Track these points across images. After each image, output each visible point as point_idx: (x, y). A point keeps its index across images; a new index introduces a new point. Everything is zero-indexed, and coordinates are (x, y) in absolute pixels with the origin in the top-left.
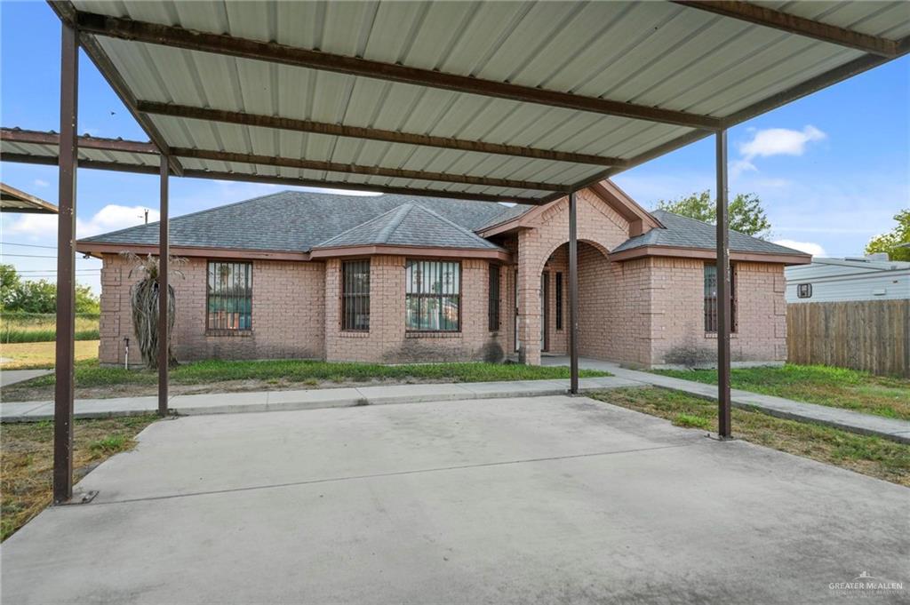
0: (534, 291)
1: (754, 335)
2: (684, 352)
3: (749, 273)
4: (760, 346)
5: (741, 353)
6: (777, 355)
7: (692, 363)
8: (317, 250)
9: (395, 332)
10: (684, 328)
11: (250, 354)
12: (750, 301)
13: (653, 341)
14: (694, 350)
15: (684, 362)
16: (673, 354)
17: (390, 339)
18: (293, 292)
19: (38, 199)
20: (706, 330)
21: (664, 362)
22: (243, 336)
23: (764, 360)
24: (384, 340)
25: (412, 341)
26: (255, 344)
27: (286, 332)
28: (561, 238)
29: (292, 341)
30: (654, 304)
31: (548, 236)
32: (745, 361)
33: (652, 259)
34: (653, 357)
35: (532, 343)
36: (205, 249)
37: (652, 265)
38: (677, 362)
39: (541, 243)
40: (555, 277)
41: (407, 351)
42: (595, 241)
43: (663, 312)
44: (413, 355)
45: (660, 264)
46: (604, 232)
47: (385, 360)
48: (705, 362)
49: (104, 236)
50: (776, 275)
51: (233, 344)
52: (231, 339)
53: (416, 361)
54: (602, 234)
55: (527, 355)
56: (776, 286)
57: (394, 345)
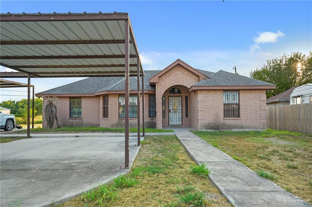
0: (159, 104)
1: (249, 118)
2: (214, 125)
3: (246, 94)
4: (252, 123)
5: (242, 125)
6: (261, 126)
7: (218, 129)
8: (96, 93)
9: (115, 118)
10: (213, 116)
11: (81, 125)
12: (247, 105)
13: (199, 121)
14: (218, 124)
15: (214, 129)
16: (209, 125)
17: (114, 120)
18: (93, 106)
19: (24, 84)
20: (224, 116)
21: (204, 128)
22: (79, 120)
23: (254, 128)
24: (111, 120)
25: (121, 121)
26: (82, 122)
27: (91, 118)
28: (169, 84)
29: (93, 121)
30: (200, 107)
31: (164, 85)
32: (244, 129)
33: (199, 91)
34: (199, 127)
35: (159, 121)
36: (68, 94)
37: (199, 93)
38: (211, 128)
39: (162, 87)
40: (185, 98)
41: (118, 124)
42: (183, 85)
43: (204, 110)
44: (121, 125)
45: (202, 92)
46: (187, 81)
47: (112, 127)
48: (224, 128)
49: (43, 92)
50: (260, 94)
51: (76, 122)
52: (76, 120)
53: (122, 127)
54: (186, 82)
55: (157, 126)
56: (260, 98)
57: (114, 122)
